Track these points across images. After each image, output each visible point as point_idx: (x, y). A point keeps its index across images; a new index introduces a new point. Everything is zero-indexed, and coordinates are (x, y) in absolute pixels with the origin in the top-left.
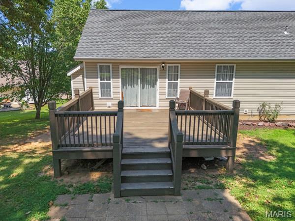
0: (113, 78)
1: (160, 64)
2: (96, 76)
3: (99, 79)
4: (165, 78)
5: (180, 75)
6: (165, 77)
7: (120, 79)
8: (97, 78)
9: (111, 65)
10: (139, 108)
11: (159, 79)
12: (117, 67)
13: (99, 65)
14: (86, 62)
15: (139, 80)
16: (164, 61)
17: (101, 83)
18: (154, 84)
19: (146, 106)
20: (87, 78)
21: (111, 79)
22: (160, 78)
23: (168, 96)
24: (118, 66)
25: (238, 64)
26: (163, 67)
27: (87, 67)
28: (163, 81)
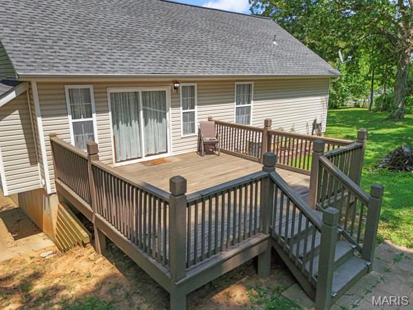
0: (97, 112)
1: (171, 84)
2: (65, 112)
3: (70, 117)
4: (179, 106)
5: (198, 100)
6: (178, 103)
7: (110, 113)
8: (67, 114)
9: (91, 87)
10: (145, 159)
11: (170, 109)
12: (104, 90)
13: (67, 87)
14: (37, 83)
15: (141, 112)
16: (177, 79)
17: (73, 123)
18: (161, 117)
19: (152, 155)
20: (43, 116)
21: (94, 115)
22: (172, 107)
23: (184, 133)
24: (106, 88)
25: (257, 82)
26: (175, 88)
27: (41, 92)
28: (176, 110)
